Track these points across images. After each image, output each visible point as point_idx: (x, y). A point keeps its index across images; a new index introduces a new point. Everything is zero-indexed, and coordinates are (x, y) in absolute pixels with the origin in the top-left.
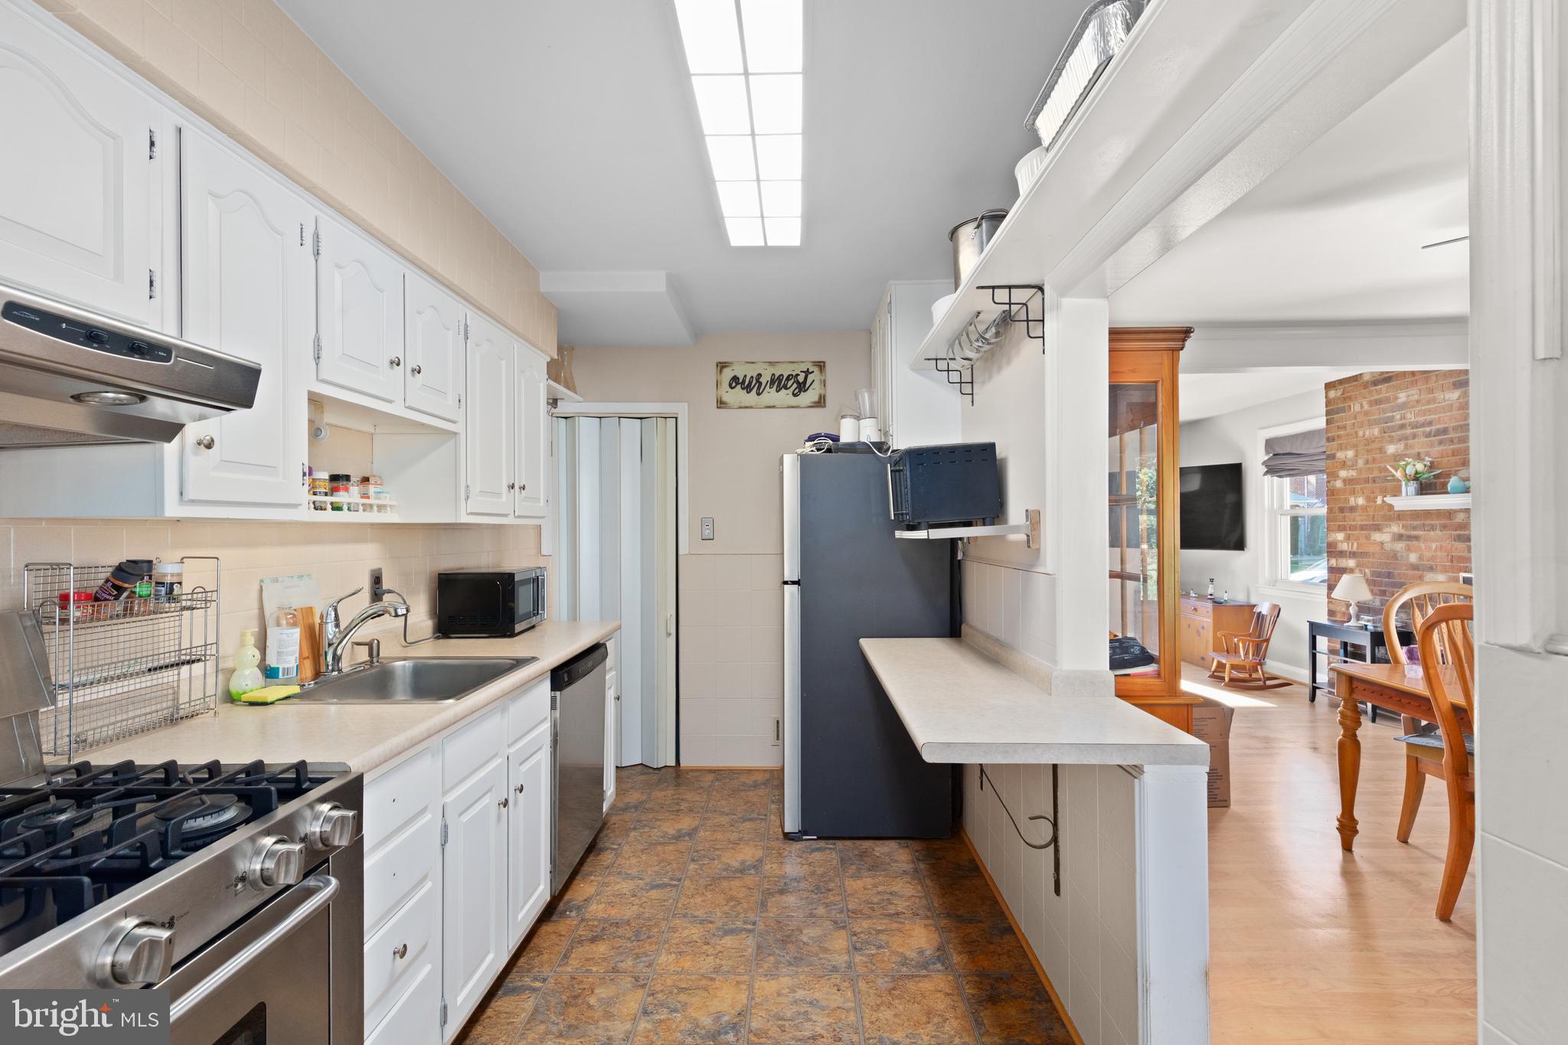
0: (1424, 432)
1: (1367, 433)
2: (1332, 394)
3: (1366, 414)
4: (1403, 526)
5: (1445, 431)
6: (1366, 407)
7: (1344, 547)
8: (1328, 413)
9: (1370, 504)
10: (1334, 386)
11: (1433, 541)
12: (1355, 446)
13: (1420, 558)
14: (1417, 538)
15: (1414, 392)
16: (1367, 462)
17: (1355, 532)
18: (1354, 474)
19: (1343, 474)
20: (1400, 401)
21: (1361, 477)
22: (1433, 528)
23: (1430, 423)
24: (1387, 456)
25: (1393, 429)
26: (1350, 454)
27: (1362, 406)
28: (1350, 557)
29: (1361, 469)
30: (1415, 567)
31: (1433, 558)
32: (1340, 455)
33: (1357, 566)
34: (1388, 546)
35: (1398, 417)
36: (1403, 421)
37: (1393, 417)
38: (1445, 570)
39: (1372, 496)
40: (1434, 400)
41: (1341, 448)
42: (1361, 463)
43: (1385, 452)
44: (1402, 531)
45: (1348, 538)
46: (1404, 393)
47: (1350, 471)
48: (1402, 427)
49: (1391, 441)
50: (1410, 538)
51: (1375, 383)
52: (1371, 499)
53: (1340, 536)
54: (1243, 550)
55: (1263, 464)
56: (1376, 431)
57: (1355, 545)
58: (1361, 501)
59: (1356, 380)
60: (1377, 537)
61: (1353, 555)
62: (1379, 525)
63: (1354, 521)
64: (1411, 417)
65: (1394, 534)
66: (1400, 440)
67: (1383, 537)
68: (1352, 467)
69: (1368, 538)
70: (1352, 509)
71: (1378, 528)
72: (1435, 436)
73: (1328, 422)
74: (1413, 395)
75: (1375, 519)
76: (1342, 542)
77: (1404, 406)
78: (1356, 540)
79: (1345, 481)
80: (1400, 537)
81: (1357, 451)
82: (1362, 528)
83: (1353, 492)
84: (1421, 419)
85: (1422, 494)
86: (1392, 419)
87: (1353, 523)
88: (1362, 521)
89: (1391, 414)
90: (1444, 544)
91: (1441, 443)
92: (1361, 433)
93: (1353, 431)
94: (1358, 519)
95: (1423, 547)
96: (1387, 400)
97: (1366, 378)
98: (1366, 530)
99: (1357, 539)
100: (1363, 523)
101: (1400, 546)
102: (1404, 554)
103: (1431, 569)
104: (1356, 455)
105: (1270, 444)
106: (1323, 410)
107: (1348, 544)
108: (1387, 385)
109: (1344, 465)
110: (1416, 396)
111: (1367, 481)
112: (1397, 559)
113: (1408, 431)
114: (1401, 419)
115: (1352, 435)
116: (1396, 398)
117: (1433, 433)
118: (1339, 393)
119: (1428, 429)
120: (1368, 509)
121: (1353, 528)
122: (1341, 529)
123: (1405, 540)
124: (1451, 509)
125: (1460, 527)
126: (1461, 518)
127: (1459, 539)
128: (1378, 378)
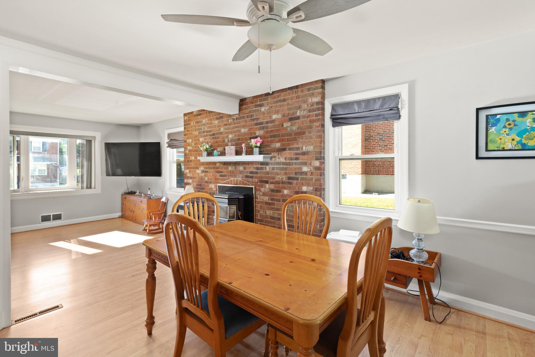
0: (209, 134)
1: (195, 133)
2: (186, 118)
3: (195, 126)
4: (204, 168)
5: (214, 134)
6: (195, 124)
7: (189, 175)
8: (185, 125)
10: (186, 115)
11: (211, 173)
12: (192, 138)
13: (208, 179)
14: (207, 172)
15: (207, 119)
16: (195, 144)
17: (192, 170)
18: (191, 148)
19: (189, 148)
20: (204, 122)
21: (193, 149)
22: (211, 169)
23: (210, 131)
25: (201, 133)
26: (190, 140)
27: (193, 123)
29: (193, 147)
30: (207, 182)
31: (211, 179)
32: (188, 141)
33: (192, 182)
34: (200, 175)
35: (203, 128)
36: (204, 130)
38: (214, 183)
39: (196, 156)
40: (211, 123)
41: (188, 138)
42: (193, 144)
43: (200, 141)
44: (204, 169)
45: (190, 172)
46: (204, 120)
48: (204, 132)
49: (201, 137)
51: (197, 115)
52: (196, 158)
53: (188, 171)
54: (161, 176)
55: (167, 143)
56: (197, 133)
57: (192, 174)
58: (193, 158)
59: (192, 114)
61: (191, 178)
62: (198, 167)
63: (191, 165)
64: (206, 129)
66: (203, 137)
67: (198, 171)
68: (191, 146)
69: (195, 172)
70: (191, 161)
72: (212, 136)
73: (185, 128)
74: (206, 121)
75: (197, 165)
76: (188, 173)
77: (204, 125)
78: (192, 172)
79: (189, 151)
80: (203, 171)
81: (192, 140)
82: (194, 168)
83: (191, 155)
84: (208, 130)
85: (208, 156)
86: (201, 129)
89: (201, 127)
90: (214, 174)
91: (213, 138)
92: (193, 133)
93: (191, 132)
96: (200, 122)
97: (195, 113)
98: (195, 169)
100: (194, 166)
101: (203, 174)
102: (204, 178)
103: (211, 183)
104: (192, 141)
105: (169, 135)
106: (183, 124)
108: (200, 116)
109: (189, 145)
111: (195, 151)
112: (202, 179)
113: (205, 134)
115: (191, 134)
116: (202, 122)
118: (188, 118)
119: (210, 133)
120: (195, 161)
121: (191, 168)
122: (188, 168)
123: (204, 173)
124: (216, 162)
125: (218, 168)
126: (218, 165)
127: (217, 172)
128: (198, 113)
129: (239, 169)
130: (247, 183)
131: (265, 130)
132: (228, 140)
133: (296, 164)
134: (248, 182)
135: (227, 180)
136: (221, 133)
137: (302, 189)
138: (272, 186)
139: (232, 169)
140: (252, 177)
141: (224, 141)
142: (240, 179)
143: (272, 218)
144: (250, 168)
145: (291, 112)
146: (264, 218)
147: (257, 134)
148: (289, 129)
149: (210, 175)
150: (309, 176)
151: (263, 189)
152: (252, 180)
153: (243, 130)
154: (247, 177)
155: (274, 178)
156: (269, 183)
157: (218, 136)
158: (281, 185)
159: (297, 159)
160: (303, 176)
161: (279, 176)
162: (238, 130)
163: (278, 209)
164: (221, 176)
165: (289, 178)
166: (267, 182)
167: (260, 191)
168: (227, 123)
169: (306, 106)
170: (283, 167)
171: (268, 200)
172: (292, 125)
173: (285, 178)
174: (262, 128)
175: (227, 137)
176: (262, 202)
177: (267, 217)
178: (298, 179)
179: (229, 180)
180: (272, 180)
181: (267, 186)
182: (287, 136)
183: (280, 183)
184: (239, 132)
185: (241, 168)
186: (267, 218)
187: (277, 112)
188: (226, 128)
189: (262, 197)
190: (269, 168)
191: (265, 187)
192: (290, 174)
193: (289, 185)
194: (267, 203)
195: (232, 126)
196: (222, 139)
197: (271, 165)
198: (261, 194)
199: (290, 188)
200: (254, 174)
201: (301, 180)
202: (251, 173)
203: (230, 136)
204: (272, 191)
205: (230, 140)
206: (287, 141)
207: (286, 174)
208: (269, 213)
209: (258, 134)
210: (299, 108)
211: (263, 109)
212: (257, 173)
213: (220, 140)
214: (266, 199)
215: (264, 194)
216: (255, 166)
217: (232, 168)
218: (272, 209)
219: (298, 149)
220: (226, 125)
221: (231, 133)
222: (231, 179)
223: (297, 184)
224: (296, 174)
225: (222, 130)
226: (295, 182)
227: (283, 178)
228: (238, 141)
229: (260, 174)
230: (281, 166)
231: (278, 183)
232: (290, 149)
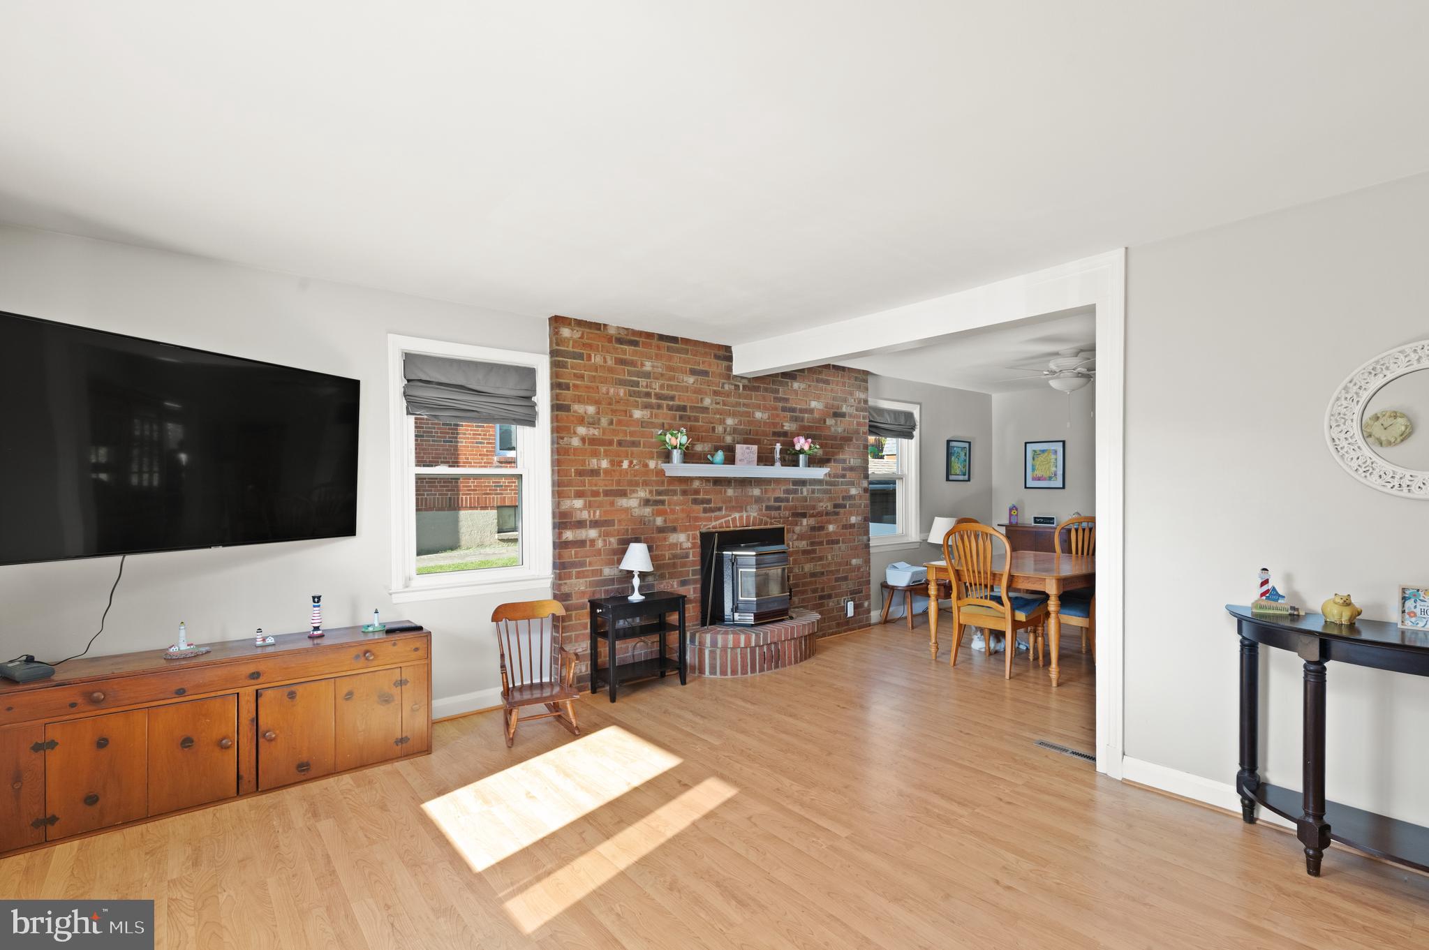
0: (667, 405)
1: (612, 391)
2: (566, 332)
3: (611, 370)
4: (651, 492)
5: (684, 408)
6: (610, 362)
7: (585, 515)
8: (554, 353)
9: (614, 468)
10: (570, 324)
11: (676, 504)
12: (597, 402)
14: (662, 502)
15: (660, 364)
16: (611, 423)
17: (598, 499)
18: (596, 433)
19: (582, 430)
20: (648, 369)
21: (604, 437)
22: (674, 493)
23: (672, 398)
24: (634, 421)
25: (638, 394)
26: (591, 409)
27: (605, 361)
28: (590, 527)
29: (604, 430)
30: (660, 530)
31: (676, 520)
32: (578, 408)
33: (600, 536)
34: (637, 512)
35: (644, 384)
36: (649, 390)
37: (638, 382)
38: (685, 529)
39: (618, 459)
40: (672, 379)
41: (579, 400)
42: (604, 421)
43: (630, 416)
44: (648, 496)
45: (588, 506)
46: (650, 363)
47: (591, 429)
48: (648, 395)
49: (637, 406)
50: (657, 502)
51: (620, 341)
52: (615, 463)
53: (578, 503)
54: (355, 535)
56: (622, 392)
57: (598, 513)
58: (605, 464)
59: (600, 330)
60: (623, 502)
61: (595, 524)
62: (627, 490)
63: (596, 485)
64: (656, 386)
65: (641, 498)
66: (645, 407)
67: (631, 503)
68: (594, 423)
69: (612, 504)
70: (595, 473)
71: (623, 494)
72: (676, 411)
73: (554, 364)
74: (657, 367)
75: (621, 484)
76: (581, 510)
77: (647, 375)
78: (598, 507)
79: (583, 440)
80: (647, 502)
81: (599, 408)
82: (607, 493)
83: (595, 454)
84: (665, 392)
85: (688, 463)
86: (637, 384)
87: (594, 488)
88: (606, 485)
89: (635, 379)
90: (685, 507)
91: (681, 418)
92: (604, 389)
93: (593, 384)
94: (601, 484)
95: (669, 510)
96: (633, 364)
97: (612, 331)
99: (600, 506)
100: (608, 488)
101: (647, 511)
102: (651, 518)
103: (674, 530)
104: (598, 413)
105: (411, 362)
106: (547, 348)
107: (589, 512)
108: (633, 348)
109: (581, 420)
110: (660, 369)
111: (611, 442)
112: (645, 524)
113: (653, 400)
114: (647, 386)
115: (593, 388)
116: (643, 365)
117: (674, 408)
118: (577, 335)
119: (671, 403)
120: (612, 472)
121: (595, 494)
122: (579, 495)
123: (652, 505)
124: (690, 477)
125: (697, 492)
126: (696, 484)
127: (695, 502)
128: (625, 336)
129: (750, 494)
130: (768, 520)
131: (799, 423)
132: (725, 431)
133: (842, 483)
134: (771, 519)
135: (723, 520)
136: (705, 410)
137: (850, 521)
138: (812, 521)
139: (736, 494)
140: (779, 508)
141: (714, 429)
142: (755, 514)
143: (813, 575)
144: (774, 490)
145: (836, 403)
146: (800, 579)
147: (785, 428)
148: (833, 429)
149: (673, 511)
150: (857, 502)
151: (797, 529)
152: (779, 514)
153: (758, 415)
154: (768, 508)
155: (814, 508)
156: (808, 515)
157: (697, 415)
158: (824, 517)
159: (844, 476)
160: (851, 502)
161: (821, 504)
162: (747, 412)
163: (821, 558)
164: (705, 511)
165: (836, 506)
166: (804, 515)
167: (794, 532)
168: (720, 389)
169: (853, 400)
170: (827, 489)
171: (805, 546)
172: (836, 424)
173: (830, 508)
174: (794, 418)
175: (722, 422)
176: (797, 552)
177: (804, 576)
178: (845, 507)
179: (730, 518)
180: (812, 512)
181: (805, 521)
182: (832, 440)
183: (822, 516)
184: (749, 417)
185: (756, 492)
186: (805, 578)
187: (818, 398)
188: (718, 401)
189: (796, 543)
190: (808, 491)
191: (801, 525)
192: (835, 500)
193: (835, 517)
194: (805, 552)
195: (732, 400)
196: (707, 423)
197: (810, 485)
198: (795, 537)
199: (836, 522)
200: (781, 502)
201: (849, 507)
202: (777, 500)
203: (730, 421)
204: (813, 529)
205: (728, 429)
206: (832, 448)
207: (830, 499)
208: (808, 567)
209: (789, 429)
210: (845, 400)
211: (796, 385)
212: (787, 500)
213: (702, 426)
214: (803, 544)
215: (801, 537)
216: (783, 488)
217: (734, 492)
218: (812, 560)
219: (844, 461)
220: (716, 393)
221: (730, 414)
222: (733, 516)
223: (845, 513)
224: (844, 498)
225: (707, 402)
226: (842, 511)
227: (827, 506)
228: (748, 435)
229: (792, 502)
230: (825, 487)
231: (820, 514)
232: (835, 461)
